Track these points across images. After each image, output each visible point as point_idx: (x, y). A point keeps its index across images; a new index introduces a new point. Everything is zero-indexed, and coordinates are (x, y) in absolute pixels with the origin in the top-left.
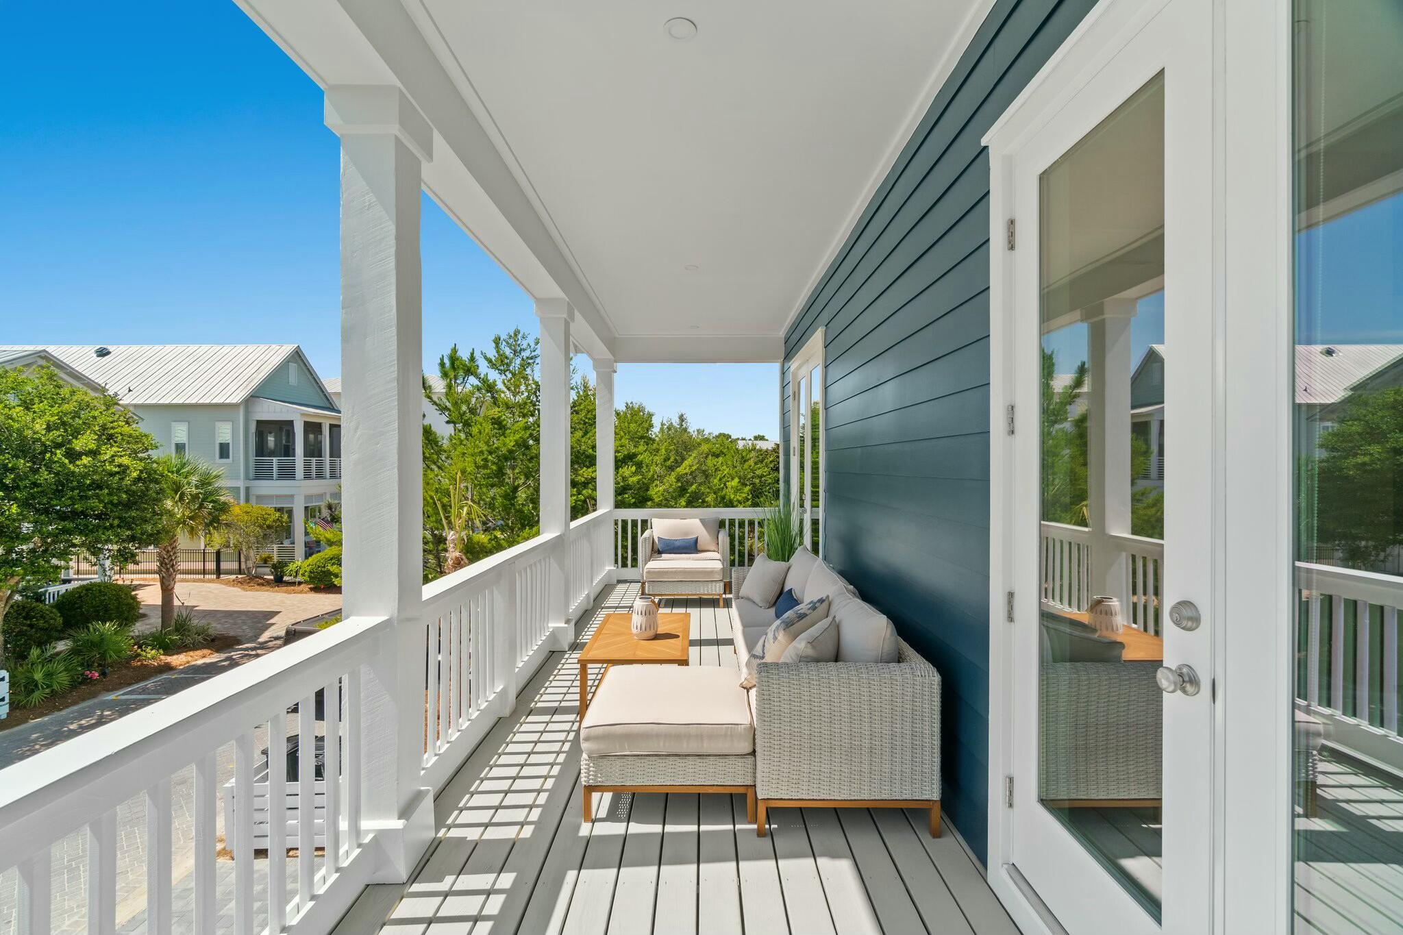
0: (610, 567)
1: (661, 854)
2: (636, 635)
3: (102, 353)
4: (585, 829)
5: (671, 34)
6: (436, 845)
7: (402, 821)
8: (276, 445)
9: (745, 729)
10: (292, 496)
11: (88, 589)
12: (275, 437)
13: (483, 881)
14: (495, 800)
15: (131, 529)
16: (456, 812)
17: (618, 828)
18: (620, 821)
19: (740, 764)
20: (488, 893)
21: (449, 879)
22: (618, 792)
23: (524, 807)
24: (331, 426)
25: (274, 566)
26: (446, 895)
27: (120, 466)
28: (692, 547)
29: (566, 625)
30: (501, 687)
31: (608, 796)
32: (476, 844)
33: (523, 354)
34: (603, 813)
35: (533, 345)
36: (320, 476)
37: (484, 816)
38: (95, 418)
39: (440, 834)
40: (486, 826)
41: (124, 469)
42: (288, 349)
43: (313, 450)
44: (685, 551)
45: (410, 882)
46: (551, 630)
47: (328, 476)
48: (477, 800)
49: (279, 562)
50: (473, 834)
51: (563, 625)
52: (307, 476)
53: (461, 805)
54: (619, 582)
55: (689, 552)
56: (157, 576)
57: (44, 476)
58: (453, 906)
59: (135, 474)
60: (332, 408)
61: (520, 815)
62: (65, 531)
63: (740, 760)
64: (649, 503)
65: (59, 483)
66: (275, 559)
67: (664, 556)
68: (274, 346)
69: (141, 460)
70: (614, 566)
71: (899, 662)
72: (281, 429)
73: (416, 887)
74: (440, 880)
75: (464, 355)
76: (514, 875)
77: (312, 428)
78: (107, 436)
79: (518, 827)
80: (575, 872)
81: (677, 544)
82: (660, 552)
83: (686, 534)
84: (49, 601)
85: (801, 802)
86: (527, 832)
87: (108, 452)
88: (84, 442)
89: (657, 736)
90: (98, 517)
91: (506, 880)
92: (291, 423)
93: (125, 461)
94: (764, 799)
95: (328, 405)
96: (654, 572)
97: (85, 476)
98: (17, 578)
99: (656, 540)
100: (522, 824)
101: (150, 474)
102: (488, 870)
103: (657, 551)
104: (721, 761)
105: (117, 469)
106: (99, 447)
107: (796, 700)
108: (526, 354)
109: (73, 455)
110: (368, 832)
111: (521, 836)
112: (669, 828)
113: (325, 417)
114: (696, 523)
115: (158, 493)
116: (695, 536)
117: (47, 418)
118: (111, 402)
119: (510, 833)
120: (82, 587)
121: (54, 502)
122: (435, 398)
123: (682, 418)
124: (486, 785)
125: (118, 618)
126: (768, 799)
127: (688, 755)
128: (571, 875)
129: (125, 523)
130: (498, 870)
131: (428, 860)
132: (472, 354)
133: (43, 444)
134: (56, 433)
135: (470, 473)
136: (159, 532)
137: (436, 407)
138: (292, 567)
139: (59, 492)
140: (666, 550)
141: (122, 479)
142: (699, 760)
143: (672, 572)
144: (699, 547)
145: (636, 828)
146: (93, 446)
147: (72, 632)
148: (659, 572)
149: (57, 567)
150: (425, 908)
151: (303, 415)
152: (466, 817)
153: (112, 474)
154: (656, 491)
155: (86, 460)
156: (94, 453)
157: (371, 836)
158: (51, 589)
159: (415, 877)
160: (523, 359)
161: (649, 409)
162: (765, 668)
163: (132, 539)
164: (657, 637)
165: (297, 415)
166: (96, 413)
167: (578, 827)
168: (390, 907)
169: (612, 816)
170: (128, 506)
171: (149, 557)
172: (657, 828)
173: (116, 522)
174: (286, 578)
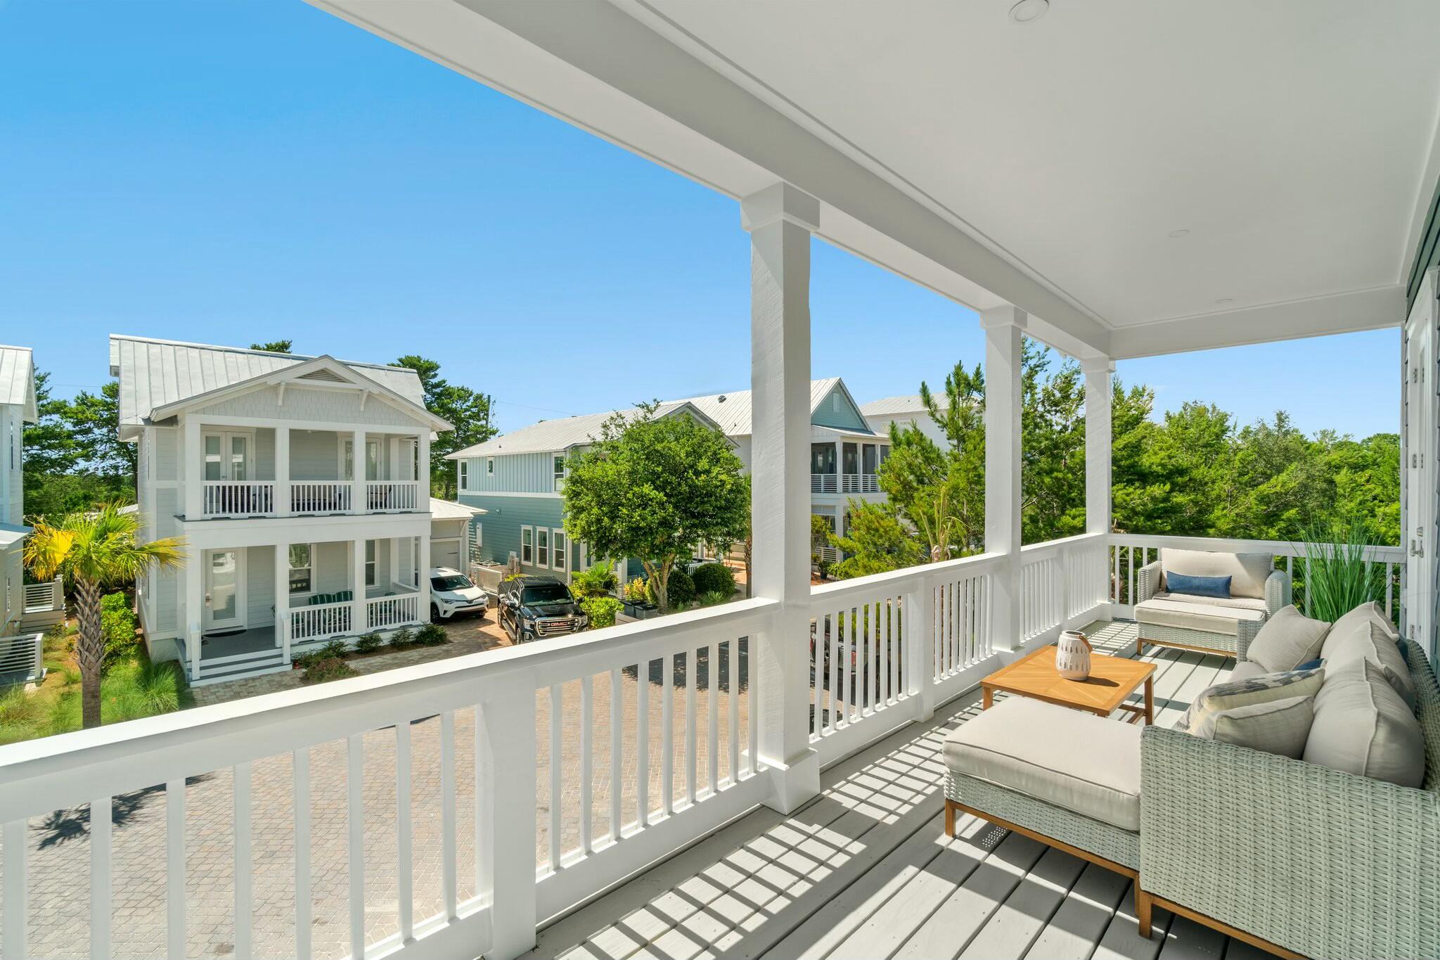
0: (1102, 601)
1: (1009, 894)
2: (1061, 672)
3: (722, 400)
4: (944, 840)
5: (1019, 20)
6: (818, 799)
7: (786, 766)
8: (823, 464)
9: (1129, 800)
10: (834, 507)
11: (708, 567)
12: (823, 457)
13: (840, 840)
14: (878, 785)
15: (727, 527)
16: (843, 782)
17: (977, 854)
18: (983, 848)
19: (1125, 841)
20: (840, 850)
21: (816, 827)
22: (993, 823)
23: (899, 799)
24: (865, 446)
25: (820, 565)
26: (810, 836)
27: (721, 481)
28: (1223, 589)
29: (1012, 652)
30: (917, 692)
31: (981, 823)
32: (848, 811)
33: (1030, 362)
34: (969, 834)
35: (1042, 352)
36: (855, 490)
37: (864, 794)
38: (709, 447)
39: (825, 793)
40: (862, 801)
41: (723, 483)
42: (833, 381)
43: (850, 468)
44: (1209, 593)
45: (790, 816)
46: (995, 653)
47: (861, 490)
48: (864, 780)
49: (824, 562)
50: (848, 803)
51: (1008, 650)
52: (846, 490)
53: (850, 778)
54: (1115, 620)
55: (1213, 594)
56: (744, 563)
57: (684, 488)
58: (811, 847)
59: (729, 487)
60: (866, 430)
61: (892, 805)
62: (694, 525)
63: (1125, 836)
64: (1211, 531)
65: (691, 493)
66: (822, 559)
67: (1173, 595)
68: (823, 381)
69: (733, 476)
70: (1109, 601)
71: (1423, 788)
72: (827, 450)
73: (792, 822)
74: (810, 825)
75: (970, 372)
76: (864, 847)
77: (850, 448)
78: (715, 460)
79: (886, 813)
80: (916, 869)
81: (1196, 583)
82: (1168, 591)
83: (1213, 572)
84: (691, 573)
85: (1202, 918)
86: (891, 820)
87: (715, 470)
88: (703, 464)
89: (1019, 773)
90: (711, 517)
91: (857, 847)
92: (833, 445)
93: (724, 477)
94: (1149, 893)
95: (863, 427)
96: (1147, 613)
97: (704, 487)
98: (673, 555)
99: (1165, 575)
100: (891, 812)
101: (737, 487)
102: (847, 834)
103: (1163, 587)
104: (1098, 827)
105: (719, 484)
106: (710, 468)
107: (1198, 784)
108: (1032, 363)
109: (697, 473)
110: (764, 765)
111: (884, 821)
112: (1031, 877)
113: (860, 438)
114: (1230, 558)
115: (742, 501)
116: (1226, 575)
117: (686, 448)
118: (720, 435)
119: (877, 815)
120: (705, 565)
121: (688, 505)
122: (938, 416)
123: (1281, 418)
124: (876, 771)
125: (723, 590)
126: (1154, 894)
127: (1058, 807)
128: (911, 870)
129: (725, 523)
130: (855, 837)
131: (809, 807)
132: (978, 369)
133: (684, 467)
134: (690, 459)
135: (963, 489)
136: (743, 530)
137: (938, 424)
138: (833, 567)
139: (690, 499)
140: (1178, 589)
141: (722, 490)
142: (1071, 817)
143: (1174, 616)
144: (1232, 590)
145: (994, 860)
146: (707, 467)
147: (700, 596)
148: (1154, 613)
149: (690, 550)
150: (793, 838)
151: (843, 437)
152: (849, 788)
153: (717, 487)
154: (1221, 516)
155: (703, 477)
156: (708, 472)
157: (765, 769)
158: (691, 565)
159: (795, 814)
160: (1031, 369)
161: (1222, 408)
162: (1153, 733)
163: (729, 534)
164: (1088, 680)
165: (836, 436)
166: (710, 444)
167: (938, 836)
168: (771, 826)
169: (977, 840)
170: (726, 509)
171: (737, 546)
172: (1063, 890)
173: (719, 520)
174: (829, 576)
